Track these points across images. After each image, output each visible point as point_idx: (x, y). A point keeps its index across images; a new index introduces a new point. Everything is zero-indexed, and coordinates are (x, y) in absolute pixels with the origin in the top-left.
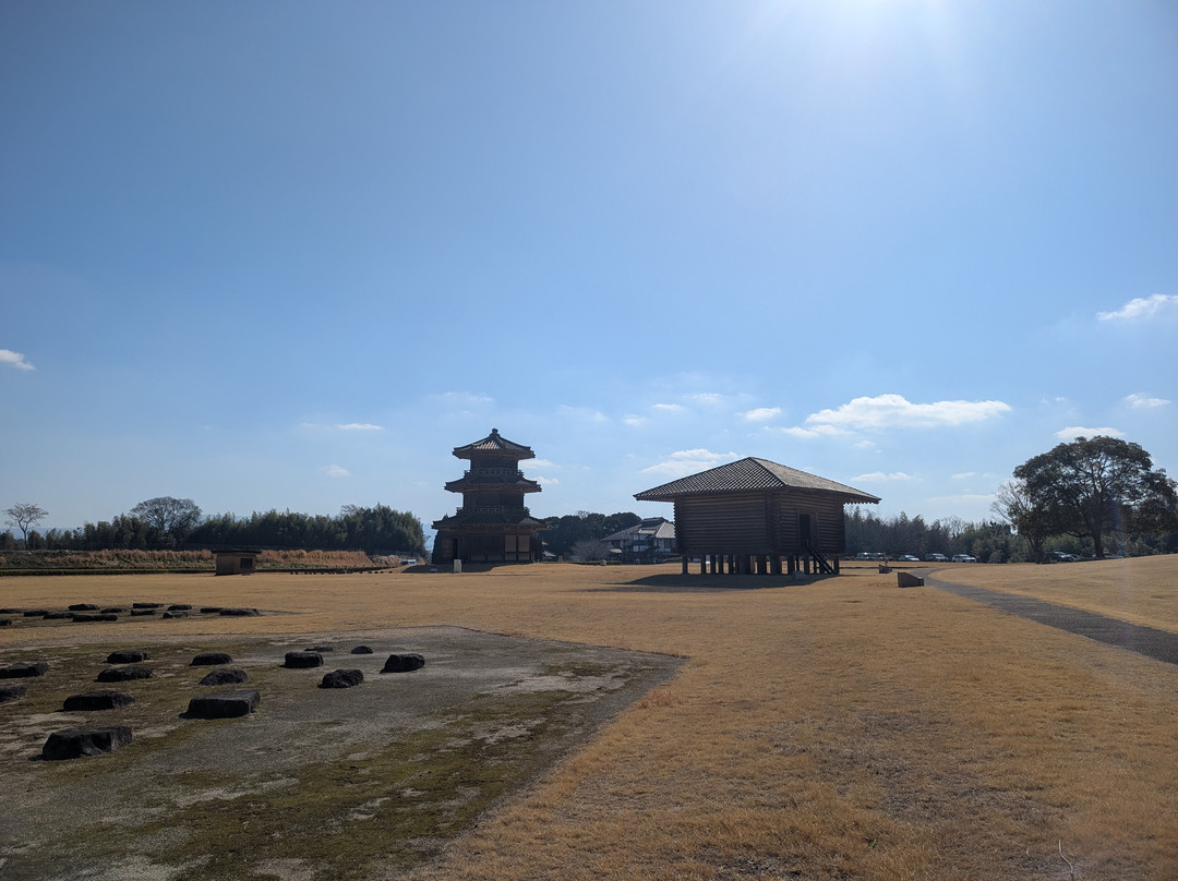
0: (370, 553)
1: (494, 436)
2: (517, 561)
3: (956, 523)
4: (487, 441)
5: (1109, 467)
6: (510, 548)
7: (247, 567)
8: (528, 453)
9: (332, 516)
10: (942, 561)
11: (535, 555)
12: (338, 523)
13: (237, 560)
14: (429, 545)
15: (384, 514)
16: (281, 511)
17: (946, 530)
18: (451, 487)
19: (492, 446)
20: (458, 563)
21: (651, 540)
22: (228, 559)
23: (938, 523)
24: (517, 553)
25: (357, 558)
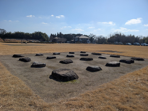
3: (141, 37)
10: (138, 45)
17: (139, 38)
21: (79, 38)
23: (138, 36)
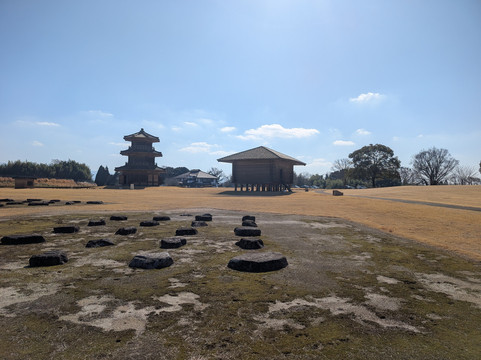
0: (76, 181)
1: (142, 132)
2: (153, 186)
4: (139, 133)
5: (378, 155)
6: (150, 180)
7: (30, 185)
8: (157, 140)
9: (48, 164)
11: (160, 183)
12: (51, 167)
13: (26, 182)
14: (94, 178)
15: (73, 163)
16: (23, 161)
18: (123, 153)
19: (142, 136)
20: (132, 185)
21: (195, 178)
22: (20, 181)
24: (153, 182)
25: (70, 182)
